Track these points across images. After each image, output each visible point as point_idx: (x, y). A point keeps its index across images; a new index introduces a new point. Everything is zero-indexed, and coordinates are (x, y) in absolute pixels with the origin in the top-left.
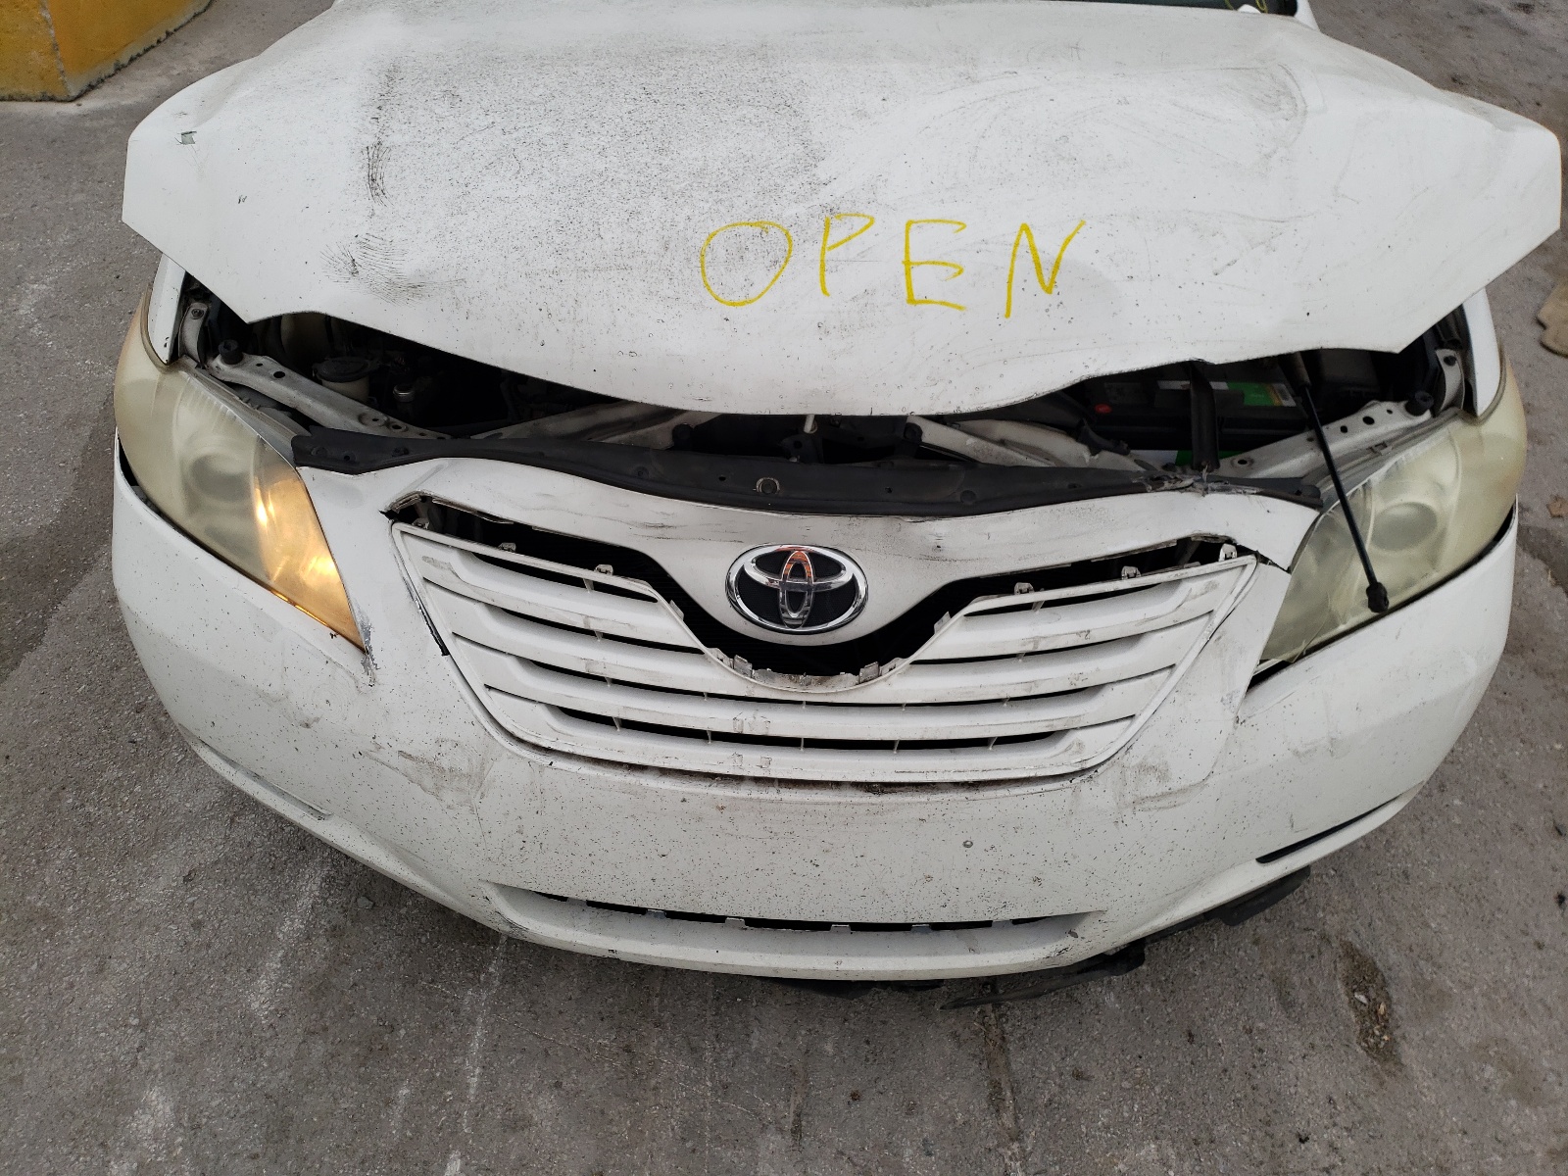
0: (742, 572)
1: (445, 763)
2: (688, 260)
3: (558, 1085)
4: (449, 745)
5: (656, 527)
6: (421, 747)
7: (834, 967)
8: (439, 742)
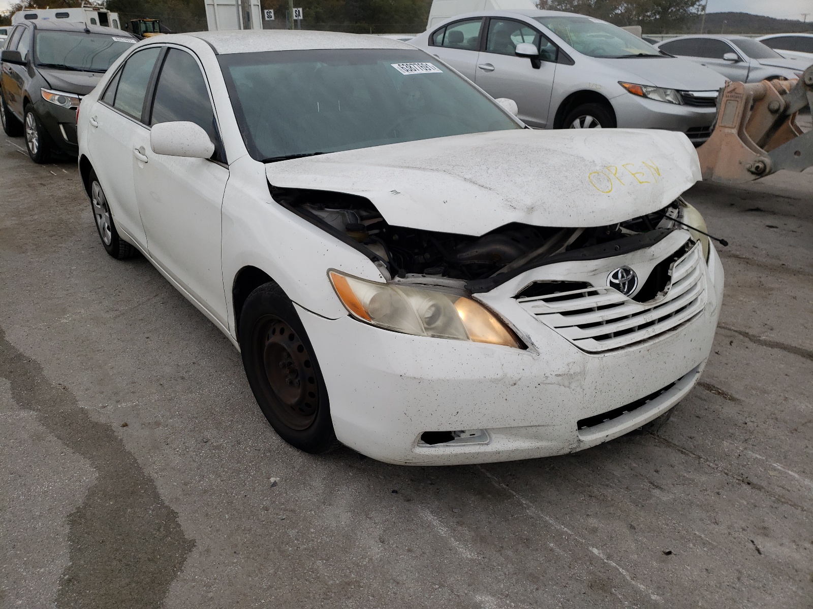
0: (611, 282)
1: (572, 372)
2: (589, 184)
3: (588, 515)
4: (572, 364)
5: (593, 271)
6: (563, 369)
7: (658, 411)
8: (568, 365)
